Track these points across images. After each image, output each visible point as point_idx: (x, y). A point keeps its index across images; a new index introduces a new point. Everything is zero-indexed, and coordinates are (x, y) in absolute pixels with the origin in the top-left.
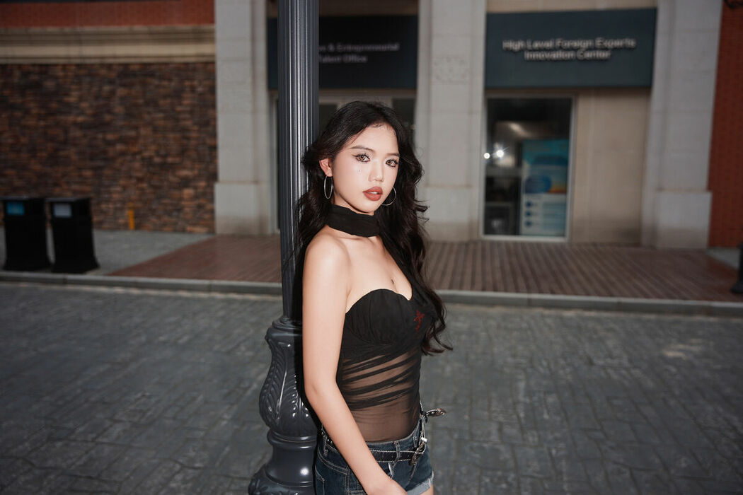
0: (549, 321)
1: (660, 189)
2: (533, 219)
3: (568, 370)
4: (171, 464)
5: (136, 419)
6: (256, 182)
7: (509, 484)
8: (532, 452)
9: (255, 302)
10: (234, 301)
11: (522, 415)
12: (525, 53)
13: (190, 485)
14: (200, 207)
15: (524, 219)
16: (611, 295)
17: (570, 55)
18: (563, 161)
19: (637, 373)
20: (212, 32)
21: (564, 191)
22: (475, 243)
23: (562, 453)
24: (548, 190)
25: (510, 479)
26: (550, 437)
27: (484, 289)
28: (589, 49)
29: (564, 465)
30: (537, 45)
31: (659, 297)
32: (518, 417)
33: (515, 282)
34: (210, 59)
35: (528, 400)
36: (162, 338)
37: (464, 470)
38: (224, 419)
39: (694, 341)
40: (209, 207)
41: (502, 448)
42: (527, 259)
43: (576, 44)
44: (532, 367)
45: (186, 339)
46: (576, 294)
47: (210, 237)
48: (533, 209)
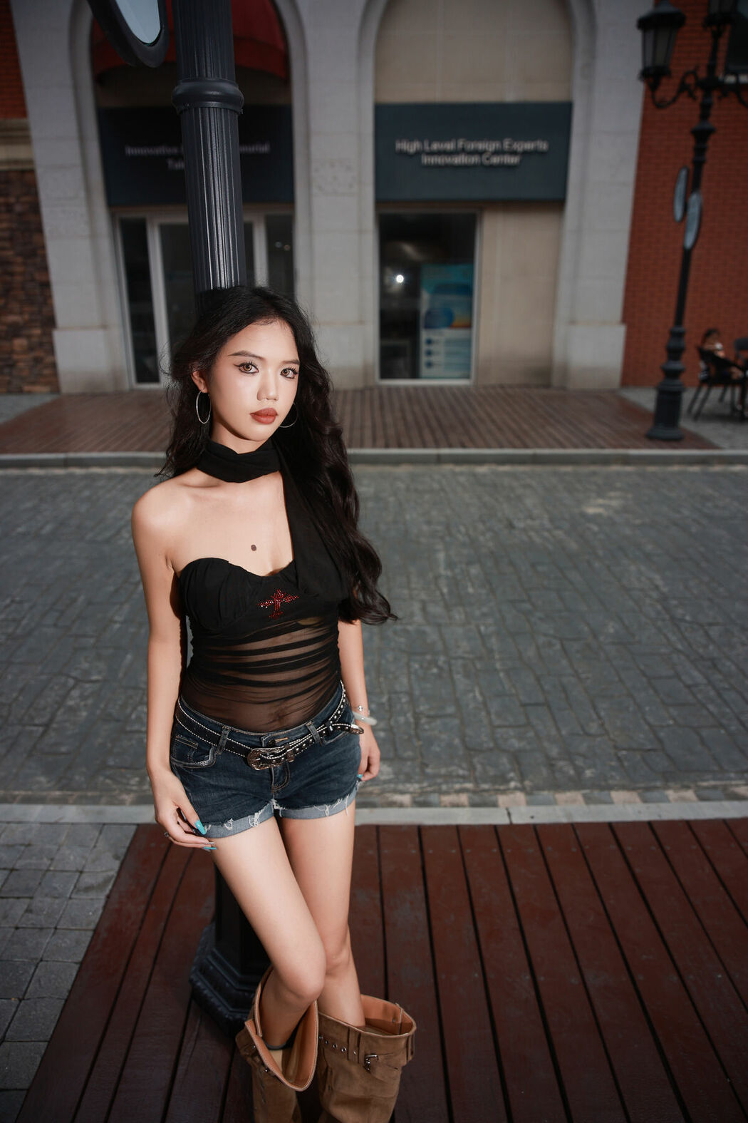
0: (462, 479)
1: (573, 322)
2: (433, 359)
3: (489, 535)
4: (63, 679)
5: (10, 630)
6: (104, 327)
7: (440, 669)
8: (460, 631)
9: (124, 477)
10: (100, 476)
11: (445, 590)
12: (422, 157)
13: (90, 701)
14: (37, 360)
15: (424, 359)
16: (526, 446)
17: (474, 159)
18: (467, 290)
19: (559, 534)
20: (26, 129)
21: (469, 326)
22: (371, 389)
23: (492, 629)
24: (450, 324)
25: (440, 663)
26: (477, 613)
27: (387, 446)
28: (496, 153)
29: (494, 643)
30: (435, 146)
31: (576, 447)
32: (442, 594)
33: (421, 436)
34: (27, 167)
35: (449, 573)
36: (21, 530)
37: (390, 656)
38: (116, 622)
39: (612, 494)
40: (48, 359)
41: (428, 629)
42: (431, 407)
43: (481, 146)
44: (450, 534)
45: (48, 528)
46: (489, 447)
47: (54, 397)
48: (433, 348)
